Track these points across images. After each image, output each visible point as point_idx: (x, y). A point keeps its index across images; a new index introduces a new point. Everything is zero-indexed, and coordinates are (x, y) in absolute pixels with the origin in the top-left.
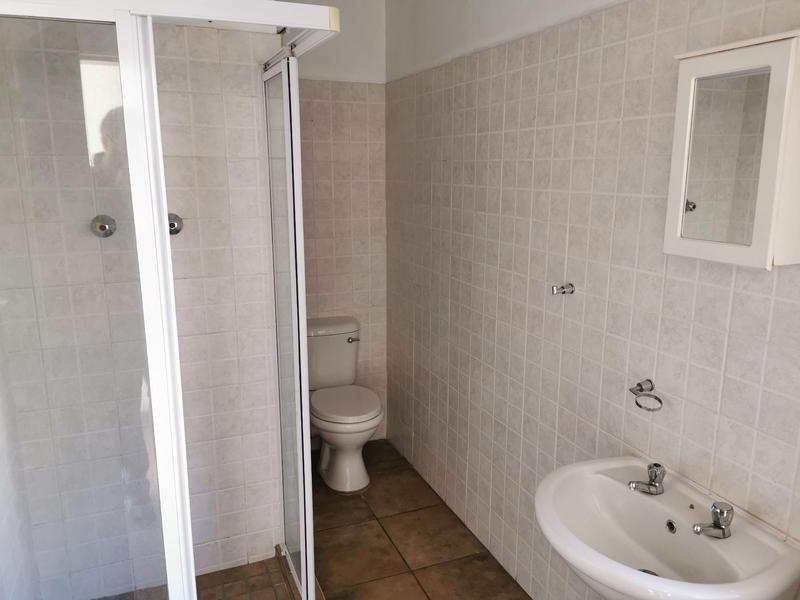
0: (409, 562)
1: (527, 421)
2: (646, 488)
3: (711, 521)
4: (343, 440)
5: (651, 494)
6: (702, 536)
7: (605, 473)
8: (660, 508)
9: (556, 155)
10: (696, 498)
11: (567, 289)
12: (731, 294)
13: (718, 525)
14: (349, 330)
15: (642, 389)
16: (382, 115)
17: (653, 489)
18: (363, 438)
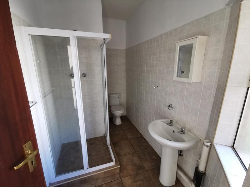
0: (128, 138)
1: (150, 112)
2: (169, 124)
3: (181, 131)
4: (117, 115)
5: (170, 125)
6: (179, 133)
7: (162, 122)
8: (172, 128)
9: (155, 62)
10: (179, 126)
11: (157, 87)
12: (186, 88)
13: (182, 132)
14: (118, 95)
15: (170, 106)
16: (125, 55)
17: (171, 125)
18: (120, 115)
